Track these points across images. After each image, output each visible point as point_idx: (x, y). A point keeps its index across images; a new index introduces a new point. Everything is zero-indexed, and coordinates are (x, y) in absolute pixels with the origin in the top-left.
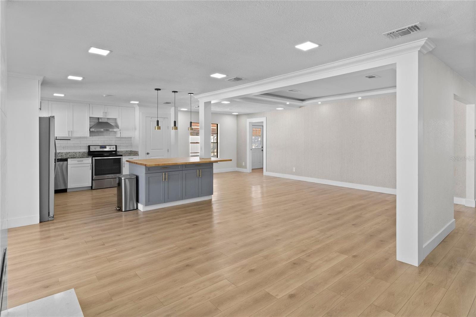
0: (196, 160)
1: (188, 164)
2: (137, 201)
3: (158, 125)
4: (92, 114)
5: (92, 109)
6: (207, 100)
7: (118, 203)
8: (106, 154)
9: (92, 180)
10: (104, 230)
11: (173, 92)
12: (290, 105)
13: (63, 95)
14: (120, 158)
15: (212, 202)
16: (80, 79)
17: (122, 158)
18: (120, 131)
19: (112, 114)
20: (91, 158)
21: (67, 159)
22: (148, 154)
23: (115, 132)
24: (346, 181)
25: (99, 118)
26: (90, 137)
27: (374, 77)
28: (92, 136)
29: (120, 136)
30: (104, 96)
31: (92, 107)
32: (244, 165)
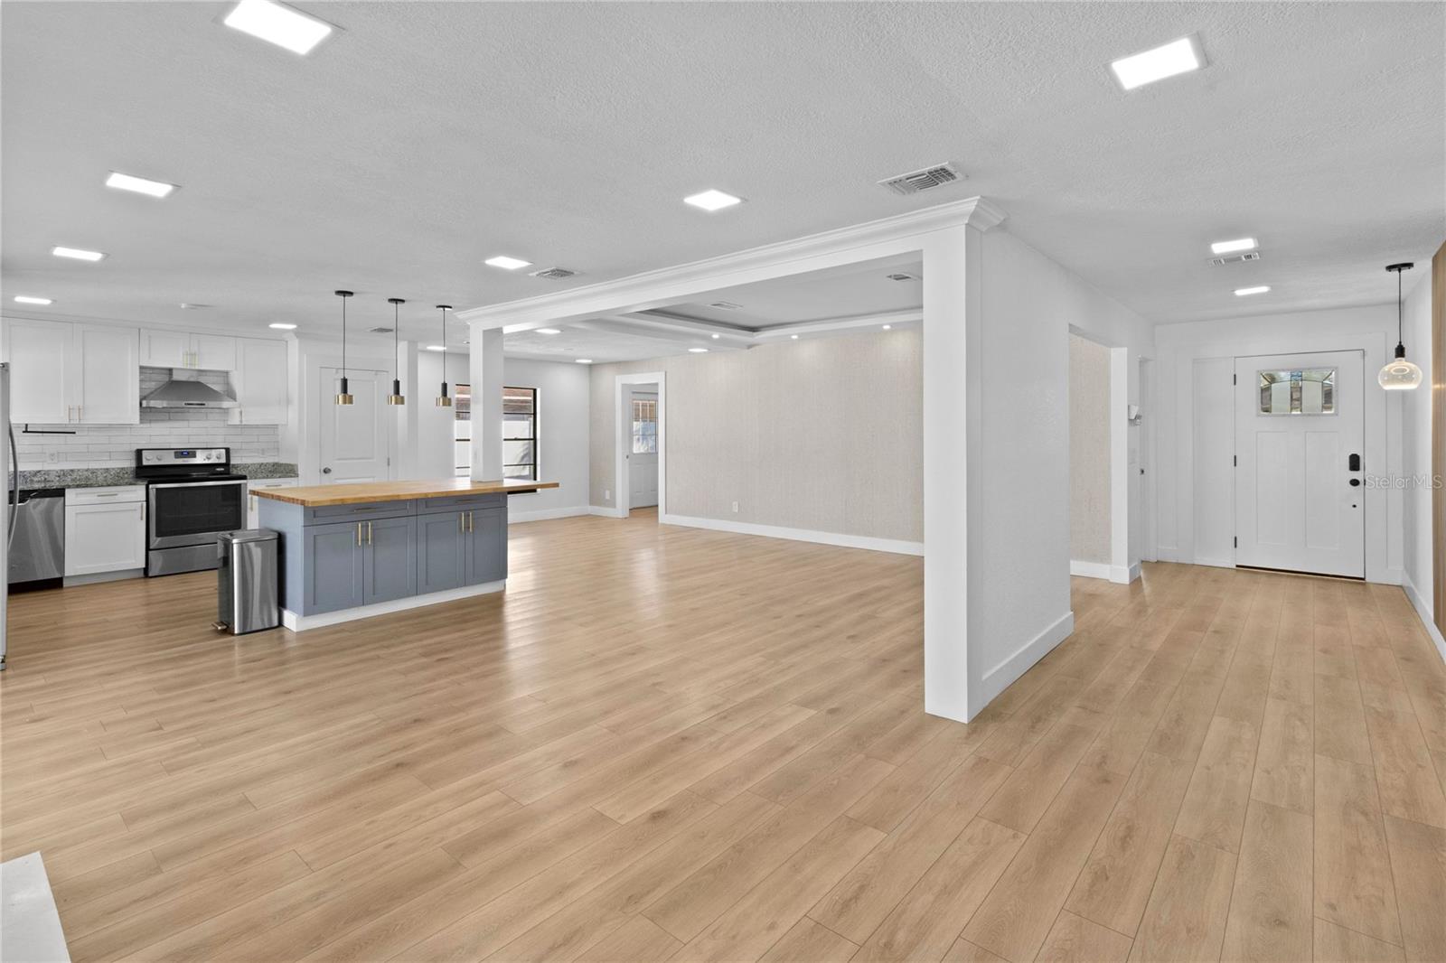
0: (463, 485)
1: (432, 498)
2: (281, 603)
3: (345, 390)
4: (150, 357)
5: (150, 344)
6: (490, 324)
7: (221, 613)
8: (195, 475)
9: (148, 549)
10: (168, 689)
11: (391, 300)
12: (721, 342)
13: (46, 302)
14: (240, 485)
15: (505, 597)
16: (94, 256)
17: (246, 484)
18: (240, 407)
19: (211, 359)
20: (144, 487)
21: (64, 489)
22: (326, 471)
23: (226, 411)
24: (858, 533)
25: (170, 370)
26: (142, 425)
27: (907, 278)
28: (150, 421)
29: (238, 423)
30: (183, 306)
31: (150, 337)
32: (608, 497)
